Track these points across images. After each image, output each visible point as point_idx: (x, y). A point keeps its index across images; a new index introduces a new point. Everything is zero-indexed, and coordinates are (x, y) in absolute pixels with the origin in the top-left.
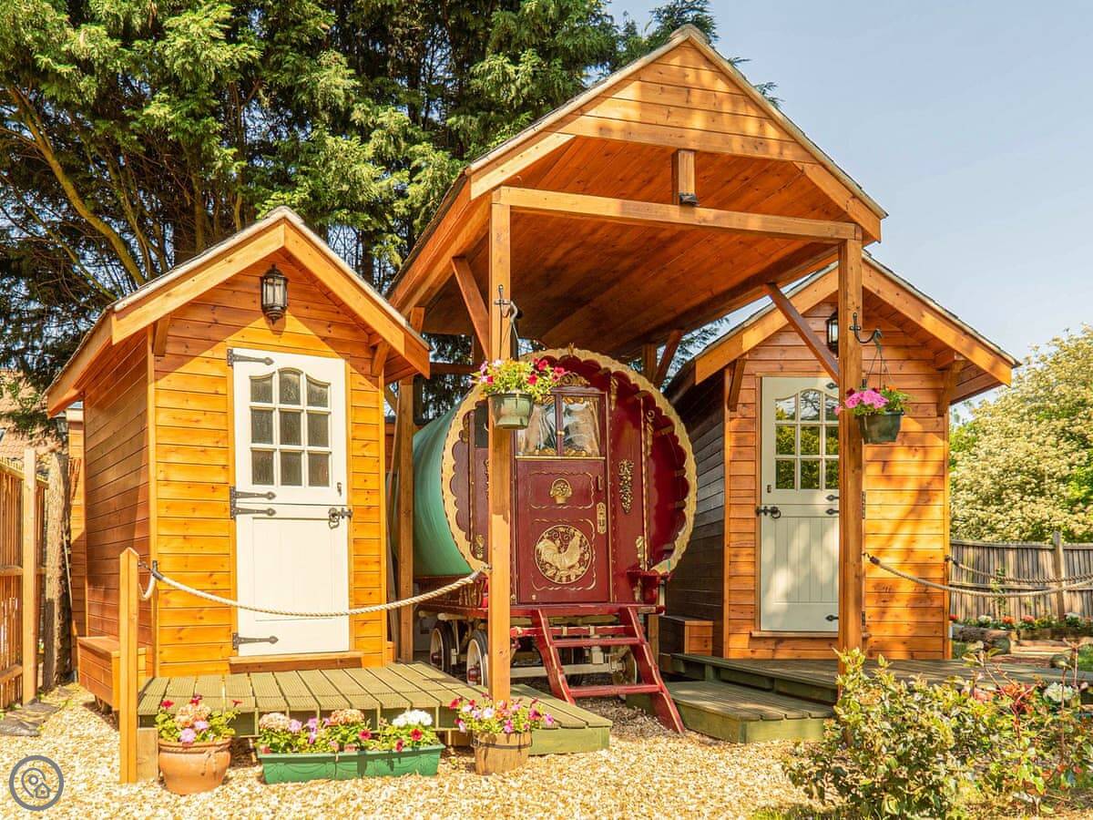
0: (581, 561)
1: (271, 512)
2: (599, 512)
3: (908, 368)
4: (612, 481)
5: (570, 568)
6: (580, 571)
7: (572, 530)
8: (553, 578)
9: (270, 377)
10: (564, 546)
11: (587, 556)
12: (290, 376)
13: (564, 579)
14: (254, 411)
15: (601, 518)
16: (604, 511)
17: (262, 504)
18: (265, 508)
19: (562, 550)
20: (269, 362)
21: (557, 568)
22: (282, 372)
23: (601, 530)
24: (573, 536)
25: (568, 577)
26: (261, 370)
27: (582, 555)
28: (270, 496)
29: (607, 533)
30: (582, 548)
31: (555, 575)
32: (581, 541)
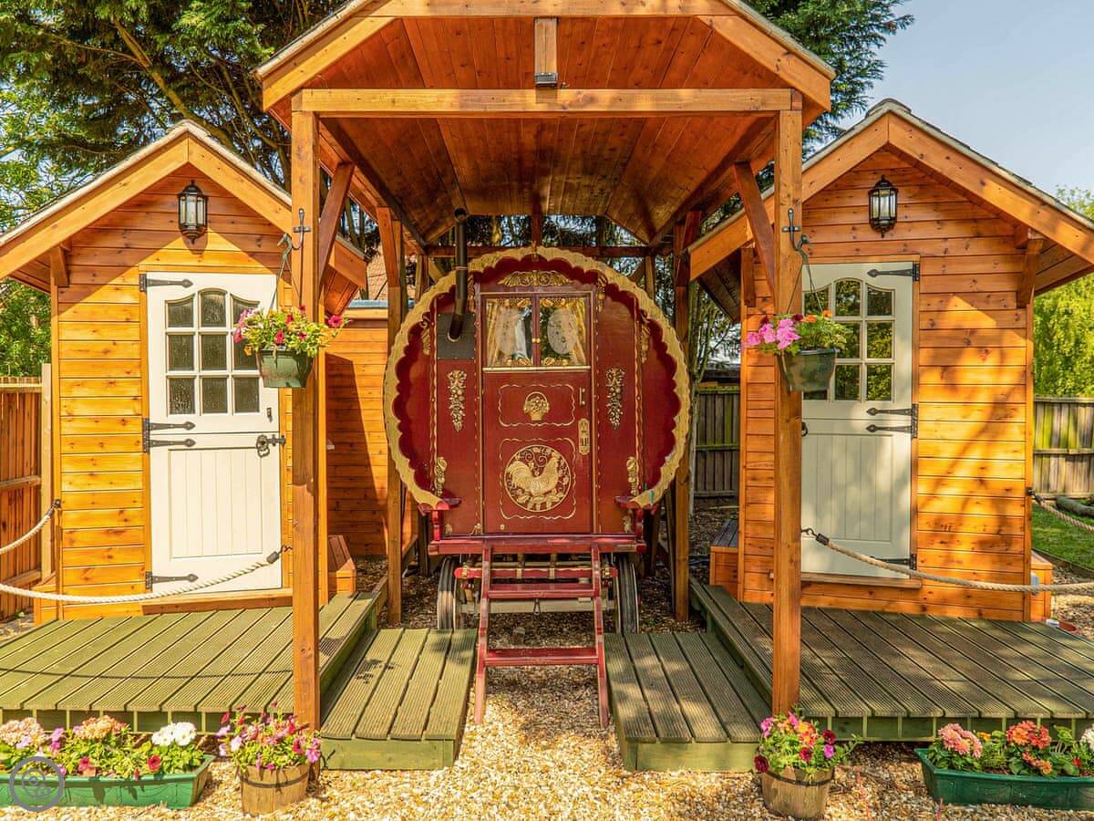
0: (558, 486)
1: (190, 443)
2: (581, 429)
3: (978, 247)
4: (597, 393)
5: (546, 494)
6: (557, 497)
7: (548, 451)
8: (525, 505)
9: (190, 299)
10: (539, 469)
11: (566, 481)
12: (213, 296)
13: (538, 507)
14: (172, 338)
15: (583, 436)
16: (587, 429)
17: (180, 435)
18: (183, 438)
19: (537, 473)
20: (187, 284)
21: (531, 495)
22: (203, 293)
23: (584, 450)
24: (550, 457)
25: (543, 505)
26: (179, 293)
27: (561, 479)
28: (189, 426)
29: (590, 454)
30: (561, 471)
31: (527, 501)
32: (559, 463)
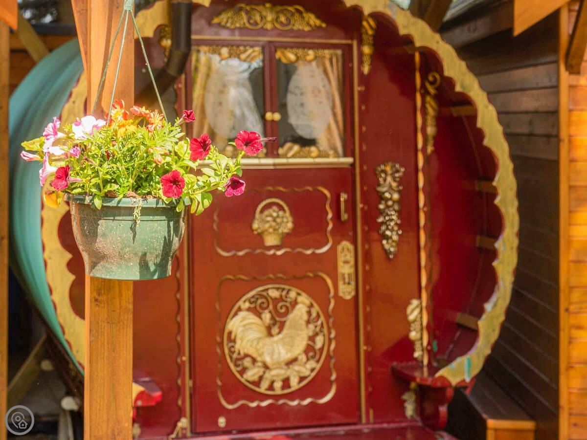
0: (309, 349)
2: (341, 258)
4: (364, 201)
5: (289, 363)
7: (293, 294)
8: (257, 383)
10: (277, 324)
11: (319, 341)
13: (278, 385)
15: (345, 270)
16: (350, 257)
19: (275, 330)
21: (266, 367)
23: (346, 291)
25: (286, 383)
27: (312, 338)
29: (356, 297)
30: (311, 326)
31: (261, 378)
32: (309, 313)
